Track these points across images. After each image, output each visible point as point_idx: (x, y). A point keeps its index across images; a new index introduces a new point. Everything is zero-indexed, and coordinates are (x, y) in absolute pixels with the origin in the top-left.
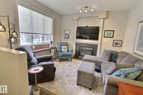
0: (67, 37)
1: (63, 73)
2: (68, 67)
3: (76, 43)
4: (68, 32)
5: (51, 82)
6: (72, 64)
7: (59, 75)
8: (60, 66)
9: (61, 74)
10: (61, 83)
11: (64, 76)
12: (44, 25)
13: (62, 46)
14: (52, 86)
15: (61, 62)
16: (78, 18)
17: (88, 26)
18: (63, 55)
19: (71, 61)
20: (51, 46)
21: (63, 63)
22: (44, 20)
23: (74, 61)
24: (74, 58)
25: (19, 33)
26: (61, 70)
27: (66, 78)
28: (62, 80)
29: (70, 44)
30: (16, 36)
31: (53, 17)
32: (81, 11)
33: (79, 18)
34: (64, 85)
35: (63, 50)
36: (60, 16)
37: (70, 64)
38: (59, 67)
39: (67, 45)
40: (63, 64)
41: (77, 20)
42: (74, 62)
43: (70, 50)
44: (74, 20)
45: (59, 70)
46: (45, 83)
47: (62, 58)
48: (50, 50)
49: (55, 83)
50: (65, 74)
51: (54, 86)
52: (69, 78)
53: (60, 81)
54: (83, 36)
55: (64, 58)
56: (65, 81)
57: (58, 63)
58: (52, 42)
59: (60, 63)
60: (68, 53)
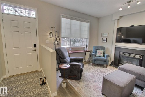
0: (105, 40)
1: (92, 77)
2: (100, 73)
3: (115, 48)
4: (106, 35)
5: (77, 81)
6: (106, 71)
7: (87, 78)
8: (92, 70)
9: (89, 77)
10: (85, 85)
11: (92, 80)
12: (81, 30)
13: (97, 50)
14: (77, 84)
15: (94, 67)
16: (119, 18)
17: (134, 26)
18: (97, 60)
19: (107, 68)
20: (86, 49)
21: (95, 67)
22: (81, 26)
23: (111, 69)
24: (111, 65)
25: (61, 38)
26: (91, 74)
27: (93, 82)
28: (88, 84)
29: (108, 48)
30: (59, 40)
31: (90, 21)
32: (121, 9)
33: (121, 17)
34: (88, 88)
35: (97, 54)
36: (98, 19)
37: (104, 71)
38: (90, 71)
39: (103, 49)
40: (95, 69)
41: (118, 19)
42: (109, 69)
43: (106, 55)
44: (114, 20)
45: (89, 74)
46: (72, 80)
47: (96, 62)
48: (85, 53)
49: (81, 83)
50: (93, 79)
51: (79, 86)
52: (96, 84)
53: (86, 83)
54: (131, 39)
55: (98, 62)
56: (90, 85)
57: (91, 66)
58: (87, 46)
59: (92, 67)
60: (104, 58)
